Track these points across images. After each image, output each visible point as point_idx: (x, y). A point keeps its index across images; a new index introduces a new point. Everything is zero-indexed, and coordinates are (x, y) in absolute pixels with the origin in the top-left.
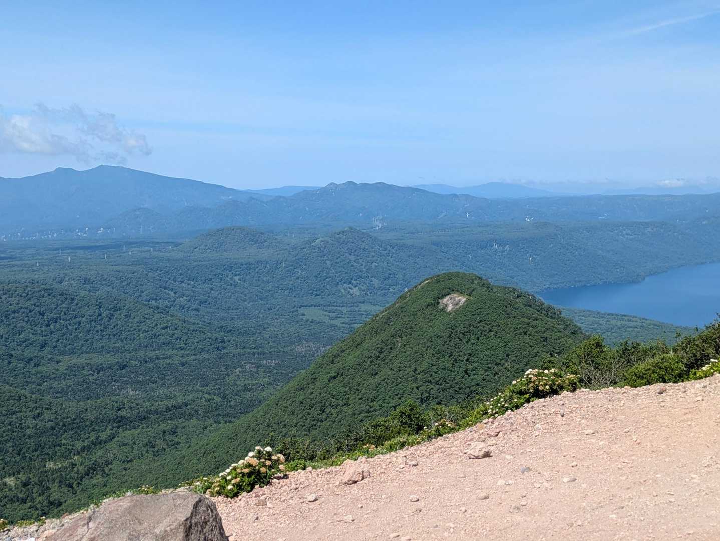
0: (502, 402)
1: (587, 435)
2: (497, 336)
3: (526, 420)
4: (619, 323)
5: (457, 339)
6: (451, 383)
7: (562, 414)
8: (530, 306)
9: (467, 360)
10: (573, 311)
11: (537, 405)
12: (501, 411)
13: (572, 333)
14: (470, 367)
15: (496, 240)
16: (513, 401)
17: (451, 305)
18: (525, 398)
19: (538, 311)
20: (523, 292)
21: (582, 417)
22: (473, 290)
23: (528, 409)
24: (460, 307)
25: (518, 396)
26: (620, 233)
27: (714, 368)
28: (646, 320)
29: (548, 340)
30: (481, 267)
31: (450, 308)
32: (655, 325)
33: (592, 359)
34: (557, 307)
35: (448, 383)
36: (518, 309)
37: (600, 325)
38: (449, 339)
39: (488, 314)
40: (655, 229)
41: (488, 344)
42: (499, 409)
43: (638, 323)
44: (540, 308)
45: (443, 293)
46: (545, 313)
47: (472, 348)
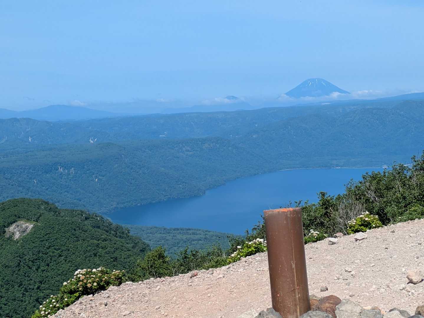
0: (54, 302)
1: (124, 316)
2: (67, 261)
3: (74, 313)
4: (184, 237)
5: (26, 267)
6: (22, 314)
7: (105, 303)
8: (99, 227)
9: (38, 288)
10: (140, 229)
11: (85, 300)
12: (53, 311)
13: (141, 251)
14: (42, 295)
15: (61, 163)
16: (64, 300)
17: (18, 233)
18: (75, 296)
19: (107, 231)
20: (91, 214)
21: (122, 303)
22: (40, 216)
23: (77, 305)
24: (28, 234)
25: (69, 295)
26: (180, 150)
27: (241, 254)
28: (209, 232)
29: (118, 259)
30: (47, 192)
31: (17, 236)
32: (217, 236)
33: (155, 270)
34: (124, 225)
35: (19, 314)
36: (86, 231)
37: (167, 240)
38: (17, 269)
39: (56, 239)
40: (211, 145)
41: (58, 270)
42: (52, 310)
43: (202, 236)
44: (108, 229)
45: (9, 221)
46: (114, 233)
47: (42, 275)
